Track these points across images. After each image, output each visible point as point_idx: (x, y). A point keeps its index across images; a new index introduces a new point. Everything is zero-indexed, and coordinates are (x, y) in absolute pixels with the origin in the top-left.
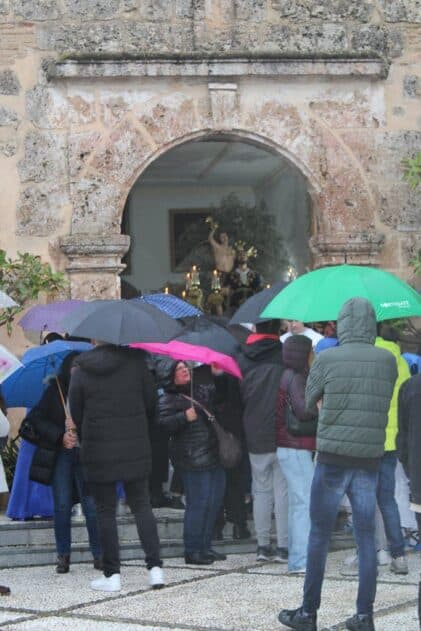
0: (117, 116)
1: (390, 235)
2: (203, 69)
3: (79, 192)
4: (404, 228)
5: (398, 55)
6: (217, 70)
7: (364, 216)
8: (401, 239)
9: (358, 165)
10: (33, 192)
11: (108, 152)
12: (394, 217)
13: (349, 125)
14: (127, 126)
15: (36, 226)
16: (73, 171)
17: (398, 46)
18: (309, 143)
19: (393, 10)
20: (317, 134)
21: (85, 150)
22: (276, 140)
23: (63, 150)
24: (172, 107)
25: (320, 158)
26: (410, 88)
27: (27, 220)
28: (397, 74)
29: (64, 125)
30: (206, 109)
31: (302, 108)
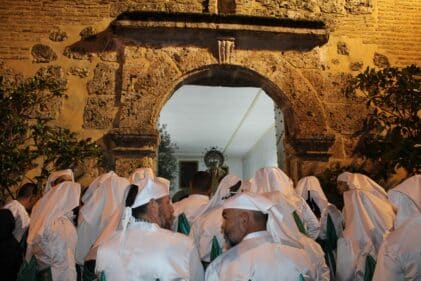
0: (156, 54)
1: (338, 136)
2: (213, 26)
3: (128, 100)
4: (345, 132)
5: (332, 31)
6: (222, 26)
7: (320, 123)
8: (343, 139)
9: (314, 91)
10: (97, 100)
11: (149, 76)
12: (339, 124)
13: (307, 66)
14: (162, 60)
15: (96, 122)
16: (124, 87)
17: (332, 26)
18: (282, 76)
19: (327, 7)
20: (287, 70)
21: (134, 74)
22: (260, 73)
23: (119, 74)
24: (193, 50)
25: (290, 85)
26: (342, 49)
27: (91, 118)
28: (333, 40)
29: (121, 59)
30: (215, 52)
31: (277, 55)
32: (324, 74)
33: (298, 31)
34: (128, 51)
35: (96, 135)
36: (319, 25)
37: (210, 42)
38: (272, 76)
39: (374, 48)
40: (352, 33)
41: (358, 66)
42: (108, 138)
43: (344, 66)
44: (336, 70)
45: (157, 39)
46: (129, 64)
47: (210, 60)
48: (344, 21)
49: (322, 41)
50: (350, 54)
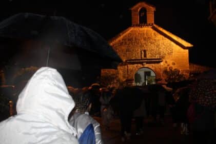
0: (133, 66)
2: (142, 61)
6: (144, 61)
9: (160, 71)
16: (129, 72)
17: (164, 57)
20: (155, 67)
23: (128, 70)
24: (139, 65)
25: (155, 70)
26: (166, 62)
27: (124, 77)
28: (164, 60)
29: (128, 67)
30: (143, 65)
31: (153, 65)
32: (162, 67)
33: (158, 60)
34: (129, 66)
35: (124, 80)
36: (160, 59)
37: (142, 63)
38: (152, 68)
39: (172, 62)
40: (168, 58)
41: (168, 65)
42: (127, 81)
43: (166, 65)
44: (164, 66)
45: (133, 63)
46: (129, 68)
47: (142, 66)
48: (166, 57)
49: (162, 61)
50: (168, 62)
